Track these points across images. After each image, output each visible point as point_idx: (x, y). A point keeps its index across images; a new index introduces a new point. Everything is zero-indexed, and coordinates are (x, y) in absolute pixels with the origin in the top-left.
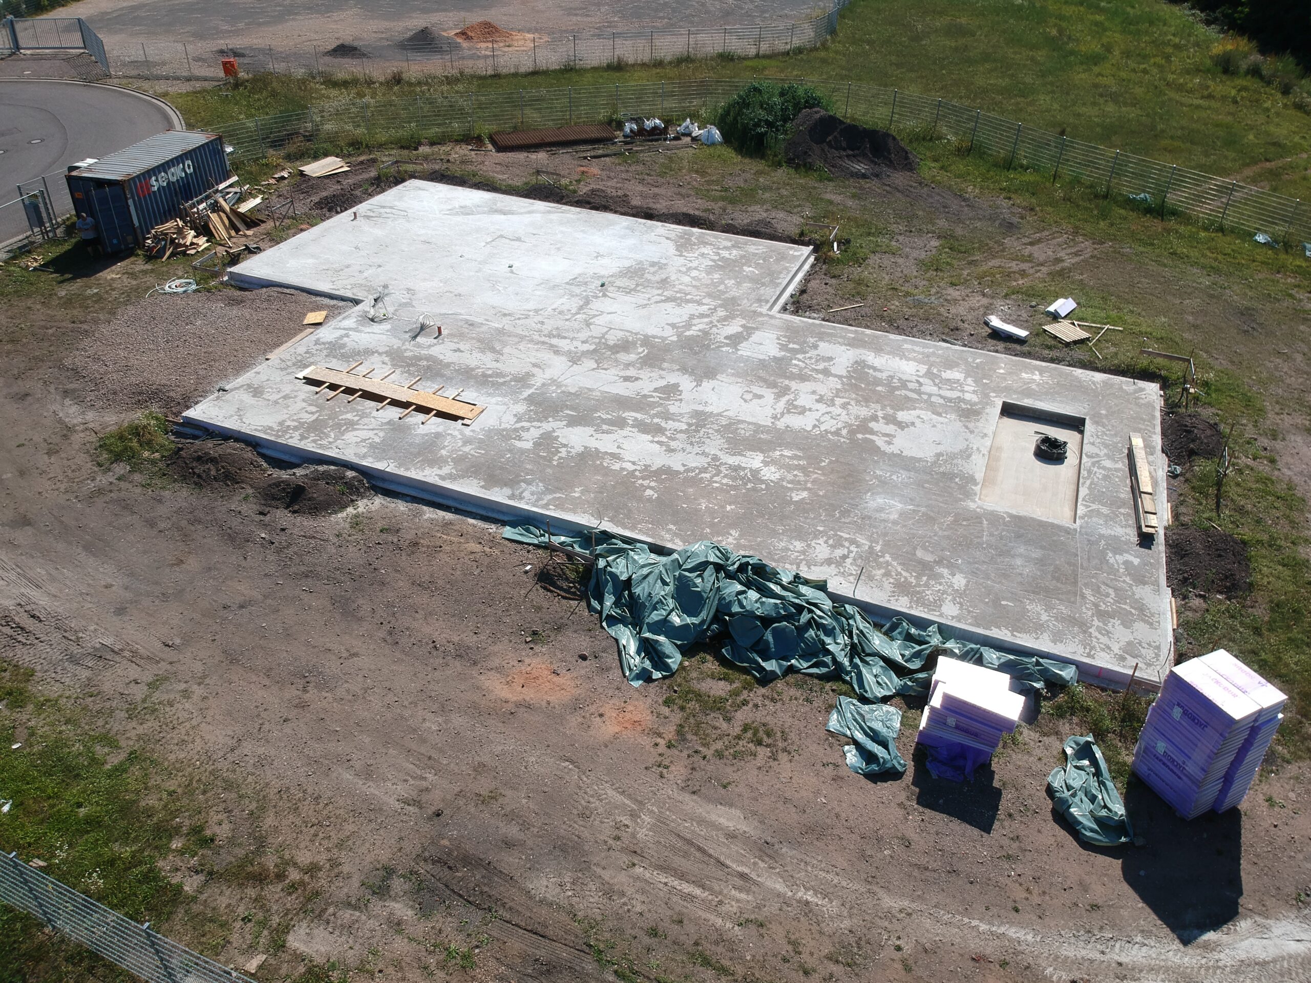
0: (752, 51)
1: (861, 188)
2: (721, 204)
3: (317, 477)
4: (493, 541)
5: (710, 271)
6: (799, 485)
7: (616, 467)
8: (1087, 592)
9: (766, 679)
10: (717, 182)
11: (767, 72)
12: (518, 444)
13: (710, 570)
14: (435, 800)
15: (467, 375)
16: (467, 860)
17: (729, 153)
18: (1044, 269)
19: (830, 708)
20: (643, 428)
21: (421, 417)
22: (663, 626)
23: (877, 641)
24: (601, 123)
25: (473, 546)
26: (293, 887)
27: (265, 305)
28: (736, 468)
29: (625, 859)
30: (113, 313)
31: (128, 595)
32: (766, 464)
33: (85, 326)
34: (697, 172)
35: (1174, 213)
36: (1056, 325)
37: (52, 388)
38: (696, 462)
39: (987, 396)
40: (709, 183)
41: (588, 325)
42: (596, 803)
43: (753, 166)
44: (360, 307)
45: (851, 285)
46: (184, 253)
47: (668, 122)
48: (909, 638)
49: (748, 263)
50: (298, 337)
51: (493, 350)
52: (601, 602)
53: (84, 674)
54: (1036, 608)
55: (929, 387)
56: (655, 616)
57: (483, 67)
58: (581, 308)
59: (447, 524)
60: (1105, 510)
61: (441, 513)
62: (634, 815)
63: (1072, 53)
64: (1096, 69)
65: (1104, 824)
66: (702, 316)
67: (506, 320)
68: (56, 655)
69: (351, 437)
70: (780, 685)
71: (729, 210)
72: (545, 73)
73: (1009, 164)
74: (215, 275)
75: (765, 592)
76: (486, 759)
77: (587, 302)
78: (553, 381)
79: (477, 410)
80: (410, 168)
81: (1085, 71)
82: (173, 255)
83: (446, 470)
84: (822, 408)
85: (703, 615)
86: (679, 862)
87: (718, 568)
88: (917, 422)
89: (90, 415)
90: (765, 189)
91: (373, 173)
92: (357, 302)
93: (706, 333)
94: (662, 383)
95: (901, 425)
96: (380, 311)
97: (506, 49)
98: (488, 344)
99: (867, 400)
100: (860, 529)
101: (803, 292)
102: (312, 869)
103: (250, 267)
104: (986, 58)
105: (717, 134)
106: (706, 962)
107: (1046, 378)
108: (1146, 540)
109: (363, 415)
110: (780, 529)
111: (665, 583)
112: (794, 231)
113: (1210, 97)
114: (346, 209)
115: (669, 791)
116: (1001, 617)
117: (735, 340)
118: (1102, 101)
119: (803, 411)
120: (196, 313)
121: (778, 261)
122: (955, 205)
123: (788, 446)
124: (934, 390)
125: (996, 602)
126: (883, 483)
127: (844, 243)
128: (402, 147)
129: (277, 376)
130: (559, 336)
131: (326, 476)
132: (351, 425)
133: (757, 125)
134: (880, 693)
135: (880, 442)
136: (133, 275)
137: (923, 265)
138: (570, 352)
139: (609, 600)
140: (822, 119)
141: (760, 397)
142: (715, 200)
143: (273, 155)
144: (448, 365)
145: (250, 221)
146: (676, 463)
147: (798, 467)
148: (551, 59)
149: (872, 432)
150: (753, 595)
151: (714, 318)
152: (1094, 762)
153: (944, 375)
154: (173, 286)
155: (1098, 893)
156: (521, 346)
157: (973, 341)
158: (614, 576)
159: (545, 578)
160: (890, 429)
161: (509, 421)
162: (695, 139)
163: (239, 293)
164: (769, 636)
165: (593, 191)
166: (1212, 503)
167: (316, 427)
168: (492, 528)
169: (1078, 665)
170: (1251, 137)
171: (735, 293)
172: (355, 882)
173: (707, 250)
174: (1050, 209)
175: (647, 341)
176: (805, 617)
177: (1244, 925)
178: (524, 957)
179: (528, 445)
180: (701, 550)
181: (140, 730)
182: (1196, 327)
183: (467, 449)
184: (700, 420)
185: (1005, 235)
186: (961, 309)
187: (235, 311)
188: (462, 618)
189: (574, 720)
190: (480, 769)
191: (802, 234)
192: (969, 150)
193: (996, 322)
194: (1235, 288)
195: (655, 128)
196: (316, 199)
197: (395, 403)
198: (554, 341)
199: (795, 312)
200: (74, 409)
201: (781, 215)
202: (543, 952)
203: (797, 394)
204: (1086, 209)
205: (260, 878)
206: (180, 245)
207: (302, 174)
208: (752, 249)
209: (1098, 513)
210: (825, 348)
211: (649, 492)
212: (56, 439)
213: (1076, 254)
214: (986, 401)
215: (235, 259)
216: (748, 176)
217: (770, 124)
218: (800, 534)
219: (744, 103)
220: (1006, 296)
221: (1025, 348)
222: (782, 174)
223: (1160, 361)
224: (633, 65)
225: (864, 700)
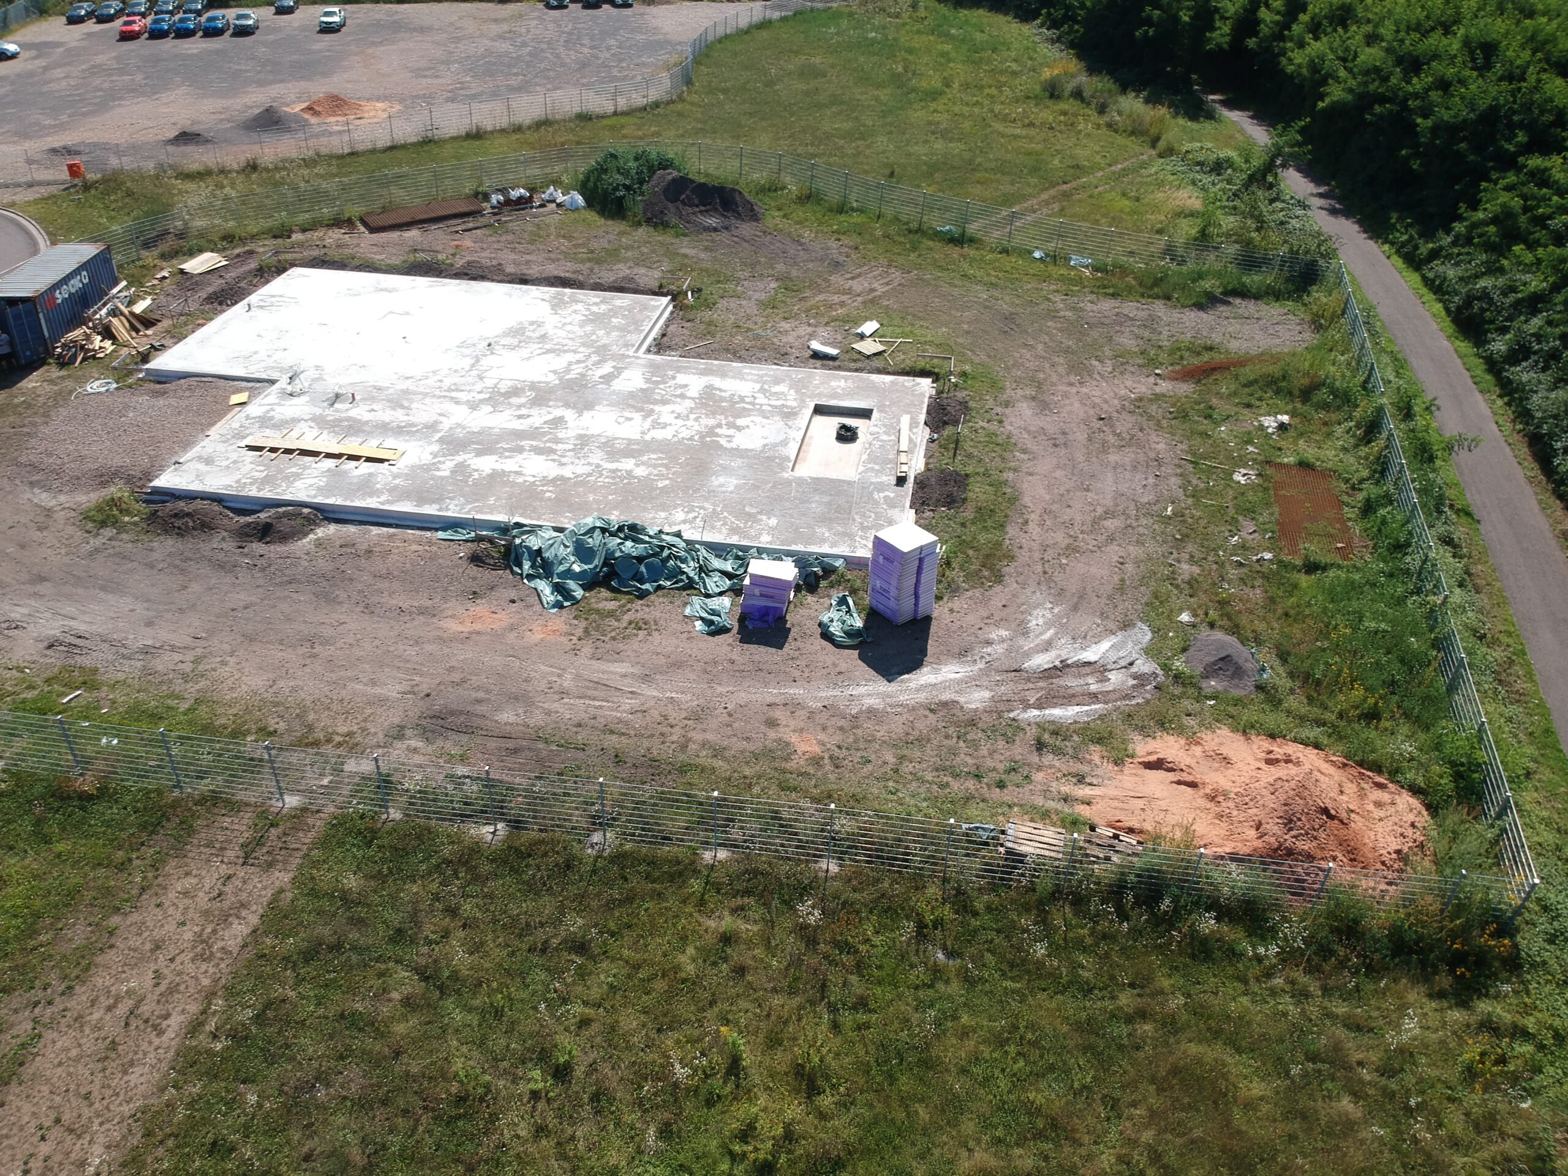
0: (610, 109)
1: (713, 241)
2: (588, 265)
3: (279, 517)
4: (430, 543)
5: (583, 323)
6: (661, 476)
7: (520, 480)
8: (857, 517)
9: (643, 595)
10: (583, 245)
11: (624, 132)
12: (439, 474)
13: (597, 532)
14: (425, 688)
15: (384, 428)
16: (452, 713)
17: (592, 216)
18: (860, 299)
19: (685, 604)
20: (538, 451)
21: (354, 464)
22: (569, 574)
23: (717, 563)
24: (468, 197)
25: (414, 547)
26: (339, 745)
27: (187, 393)
28: (614, 471)
29: (557, 697)
30: (46, 415)
31: (151, 613)
32: (637, 465)
33: (25, 430)
34: (564, 237)
35: (972, 240)
36: (862, 343)
37: (18, 482)
38: (582, 469)
39: (803, 401)
40: (576, 246)
41: (481, 378)
42: (533, 674)
43: (615, 227)
44: (277, 385)
45: (703, 327)
46: (94, 357)
47: (532, 190)
48: (737, 557)
49: (615, 316)
50: (229, 416)
51: (403, 407)
52: (520, 566)
53: (139, 664)
54: (822, 531)
55: (761, 399)
56: (561, 568)
57: (338, 145)
58: (473, 366)
59: (391, 536)
60: (877, 467)
61: (385, 529)
62: (559, 676)
63: (914, 90)
64: (933, 106)
65: (850, 633)
66: (579, 362)
67: (409, 383)
68: (110, 657)
69: (299, 484)
70: (652, 597)
71: (596, 270)
72: (404, 147)
73: (841, 209)
74: (130, 373)
75: (636, 540)
76: (454, 664)
77: (478, 360)
78: (458, 425)
79: (399, 453)
80: (289, 256)
81: (923, 108)
82: (84, 360)
83: (383, 498)
84: (680, 422)
85: (596, 562)
86: (590, 693)
87: (603, 530)
88: (751, 425)
89: (62, 498)
90: (628, 248)
91: (253, 265)
92: (272, 382)
93: (583, 375)
94: (550, 417)
95: (739, 429)
96: (297, 386)
97: (358, 122)
98: (397, 402)
99: (714, 413)
100: (706, 499)
101: (664, 335)
102: (350, 734)
103: (163, 362)
104: (835, 100)
105: (580, 200)
106: (612, 732)
107: (850, 383)
108: (901, 481)
109: (305, 468)
110: (649, 506)
111: (566, 547)
112: (654, 285)
113: (1031, 125)
114: (236, 303)
115: (582, 660)
116: (799, 538)
117: (608, 379)
118: (932, 138)
119: (665, 426)
120: (127, 407)
121: (641, 311)
122: (792, 249)
123: (654, 452)
124: (765, 401)
125: (796, 531)
126: (724, 468)
127: (696, 291)
128: (275, 237)
129: (221, 447)
130: (457, 390)
131: (286, 515)
132: (298, 476)
133: (616, 189)
134: (717, 590)
135: (723, 442)
136: (51, 382)
137: (762, 305)
138: (468, 401)
139: (527, 565)
140: (674, 180)
141: (631, 419)
142: (582, 262)
143: (149, 257)
144: (367, 423)
145: (146, 321)
146: (567, 472)
147: (662, 465)
148: (408, 131)
149: (718, 435)
150: (629, 544)
151: (589, 363)
152: (848, 607)
153: (773, 390)
154: (95, 386)
155: (843, 666)
156: (427, 400)
157: (800, 362)
158: (528, 548)
159: (476, 559)
160: (731, 432)
161: (427, 458)
162: (559, 205)
163: (158, 386)
164: (643, 569)
165: (469, 263)
166: (951, 454)
167: (266, 481)
168: (428, 534)
169: (845, 558)
170: (1056, 162)
171: (605, 341)
172: (381, 736)
173: (579, 307)
174: (871, 246)
175: (533, 386)
176: (666, 553)
177: (925, 670)
178: (499, 749)
179: (447, 473)
180: (589, 521)
181: (197, 687)
182: (968, 332)
183: (397, 481)
184: (584, 441)
185: (831, 273)
186: (790, 338)
187: (161, 402)
188: (417, 592)
189: (512, 636)
190: (451, 669)
191: (661, 287)
192: (809, 197)
193: (816, 345)
194: (1007, 298)
195: (521, 198)
196: (203, 294)
197: (329, 456)
198: (454, 394)
199: (658, 353)
200: (44, 496)
201: (643, 271)
202: (511, 744)
203: (659, 414)
204: (901, 243)
205: (316, 744)
206: (89, 350)
207: (182, 271)
208: (618, 303)
209: (872, 469)
210: (681, 378)
211: (548, 494)
212: (41, 519)
213: (887, 284)
214: (802, 405)
215: (145, 358)
216: (612, 237)
217: (627, 188)
218: (664, 507)
219: (602, 169)
220: (827, 324)
221: (837, 363)
222: (642, 233)
223: (935, 361)
224: (492, 132)
225: (708, 596)
